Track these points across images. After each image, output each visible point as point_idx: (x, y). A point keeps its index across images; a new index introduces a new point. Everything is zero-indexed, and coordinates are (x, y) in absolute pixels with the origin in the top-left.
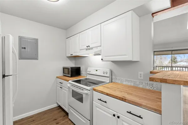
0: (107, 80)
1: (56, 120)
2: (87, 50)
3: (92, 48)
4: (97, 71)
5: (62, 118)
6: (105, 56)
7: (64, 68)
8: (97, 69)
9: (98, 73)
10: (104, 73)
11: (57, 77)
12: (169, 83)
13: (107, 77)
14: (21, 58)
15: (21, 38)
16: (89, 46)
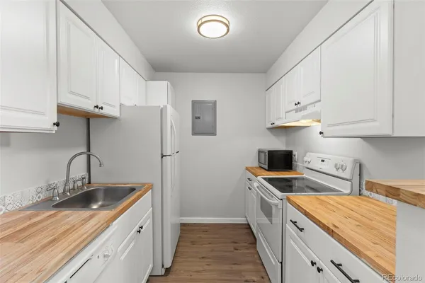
0: (345, 188)
1: (236, 243)
2: (297, 111)
3: (305, 108)
4: (323, 161)
5: (246, 244)
6: (329, 125)
7: (260, 152)
8: (323, 156)
9: (325, 167)
10: (337, 169)
11: (247, 169)
12: (406, 202)
13: (347, 180)
14: (195, 133)
15: (194, 103)
16: (299, 103)
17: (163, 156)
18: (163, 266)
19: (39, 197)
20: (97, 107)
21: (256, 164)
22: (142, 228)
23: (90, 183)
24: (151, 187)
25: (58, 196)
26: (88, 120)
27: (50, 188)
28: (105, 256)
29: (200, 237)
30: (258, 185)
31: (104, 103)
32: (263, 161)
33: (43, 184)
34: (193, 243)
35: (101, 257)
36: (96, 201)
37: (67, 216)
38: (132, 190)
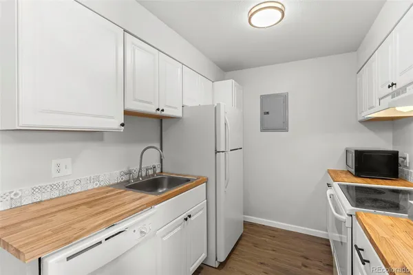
1: (307, 258)
2: (393, 95)
3: (404, 89)
14: (264, 129)
15: (264, 98)
16: (393, 84)
17: (217, 152)
18: (216, 259)
19: (122, 179)
20: (158, 109)
21: (343, 167)
22: (190, 216)
23: (162, 172)
24: (206, 181)
25: (133, 179)
26: (161, 120)
27: (129, 173)
28: (142, 232)
29: (265, 241)
30: (332, 193)
31: (166, 106)
32: (350, 164)
33: (125, 170)
34: (256, 245)
35: (138, 232)
36: (162, 188)
37: (127, 195)
38: (188, 180)
